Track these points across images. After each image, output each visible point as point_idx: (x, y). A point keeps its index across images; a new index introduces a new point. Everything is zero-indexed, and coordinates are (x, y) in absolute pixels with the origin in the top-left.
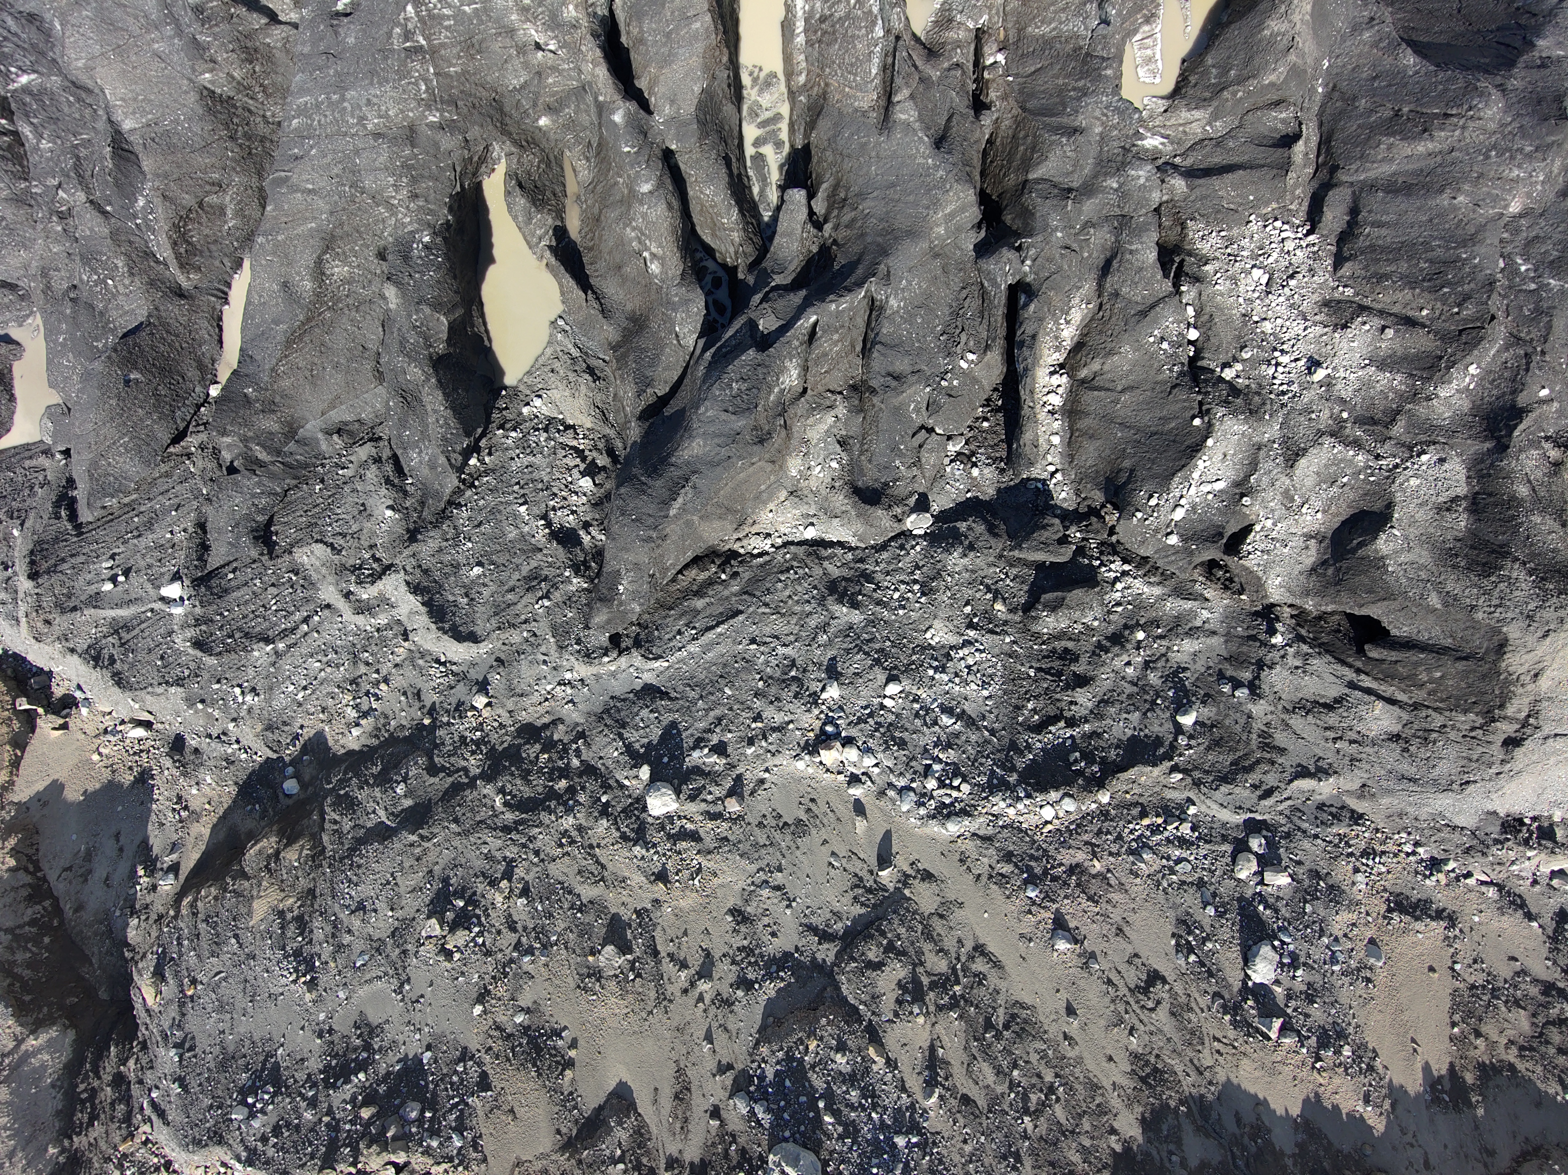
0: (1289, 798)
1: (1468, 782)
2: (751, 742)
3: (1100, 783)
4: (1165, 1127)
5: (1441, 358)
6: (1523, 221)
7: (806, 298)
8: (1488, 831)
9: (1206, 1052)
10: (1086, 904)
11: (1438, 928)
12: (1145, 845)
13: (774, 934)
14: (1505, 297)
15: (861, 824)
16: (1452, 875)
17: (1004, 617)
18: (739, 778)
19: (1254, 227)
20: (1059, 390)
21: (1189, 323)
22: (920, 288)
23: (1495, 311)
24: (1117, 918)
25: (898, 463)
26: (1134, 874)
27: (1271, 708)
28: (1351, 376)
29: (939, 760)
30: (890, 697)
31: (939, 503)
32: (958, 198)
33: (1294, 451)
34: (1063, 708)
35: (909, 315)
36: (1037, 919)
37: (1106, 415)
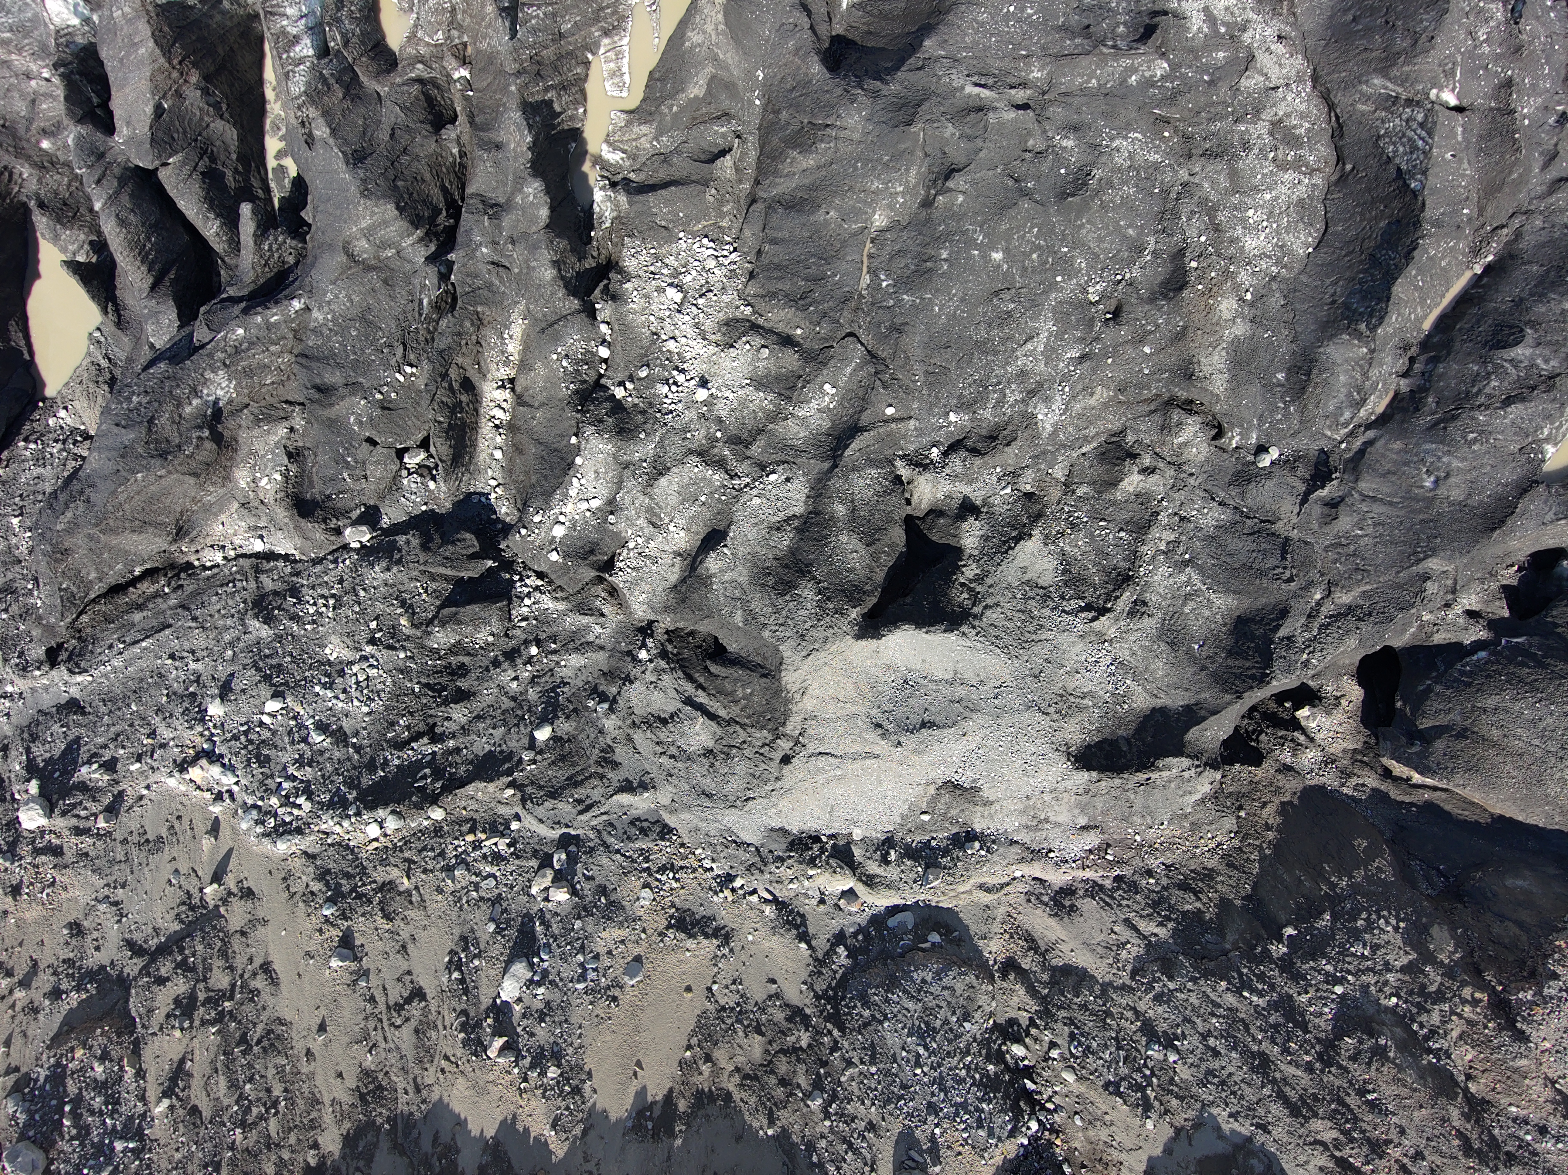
0: (605, 813)
1: (748, 799)
2: (139, 758)
3: (434, 800)
4: (362, 1144)
5: (800, 377)
6: (888, 236)
7: (243, 310)
8: (773, 847)
9: (432, 1070)
10: (380, 921)
11: (709, 946)
12: (464, 862)
13: (97, 949)
14: (868, 314)
15: (210, 842)
16: (741, 892)
17: (406, 631)
18: (120, 796)
19: (682, 245)
20: (504, 405)
21: (604, 341)
22: (351, 300)
23: (855, 329)
24: (405, 935)
25: (345, 475)
26: (439, 890)
27: (620, 723)
28: (731, 396)
29: (293, 778)
30: (269, 714)
31: (390, 516)
32: (373, 213)
33: (659, 470)
34: (435, 724)
35: (341, 327)
36: (324, 937)
37: (529, 431)
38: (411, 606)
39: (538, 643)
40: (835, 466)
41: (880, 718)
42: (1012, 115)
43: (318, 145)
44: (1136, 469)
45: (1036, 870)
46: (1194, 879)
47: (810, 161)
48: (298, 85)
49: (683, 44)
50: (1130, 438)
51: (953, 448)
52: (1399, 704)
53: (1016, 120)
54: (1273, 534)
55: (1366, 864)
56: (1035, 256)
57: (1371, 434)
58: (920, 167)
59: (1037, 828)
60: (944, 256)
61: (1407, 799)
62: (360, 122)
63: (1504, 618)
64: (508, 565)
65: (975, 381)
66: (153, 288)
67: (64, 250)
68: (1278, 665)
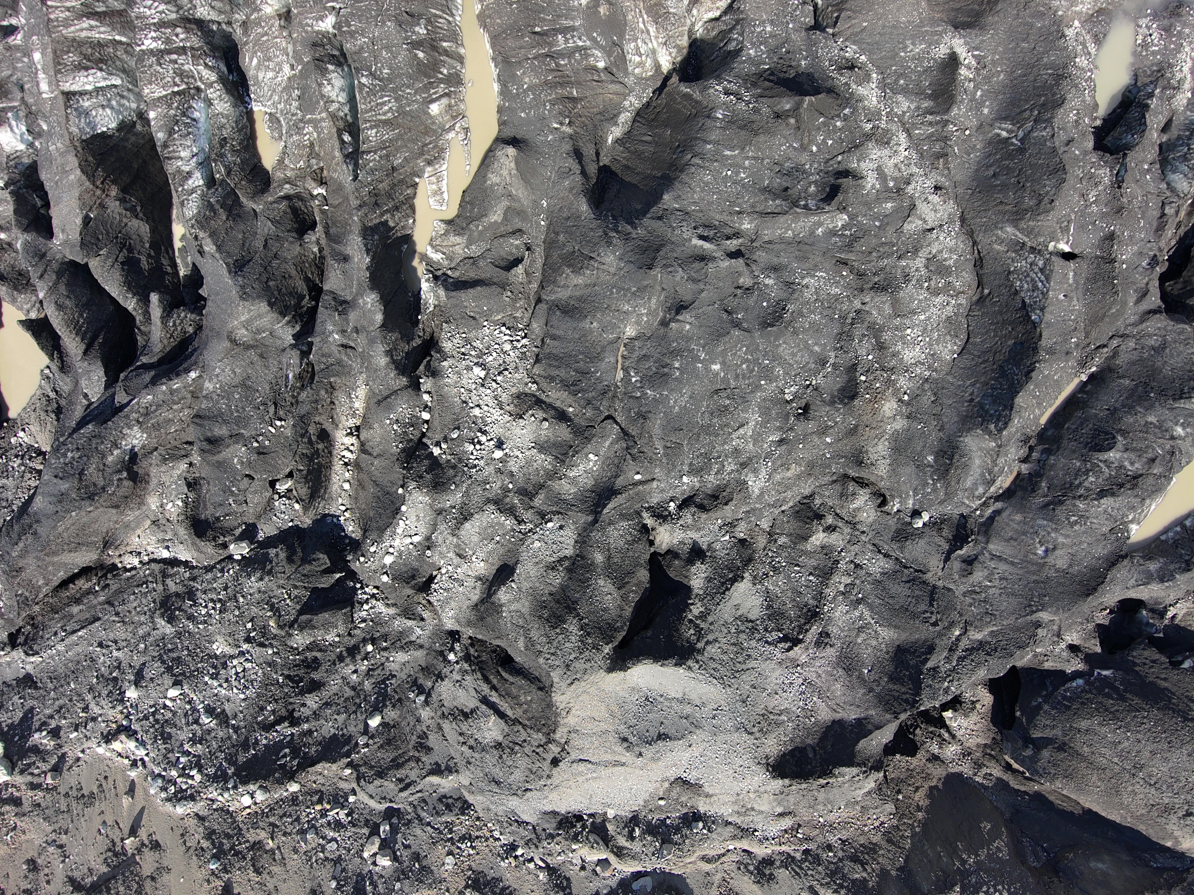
0: (420, 791)
1: (527, 790)
2: (76, 728)
3: (291, 776)
5: (571, 447)
6: (636, 343)
7: (153, 378)
8: (546, 826)
10: (252, 875)
12: (314, 827)
14: (622, 401)
15: (126, 801)
16: (521, 859)
17: (274, 631)
18: (63, 758)
19: (486, 331)
20: (351, 448)
21: (426, 406)
22: (234, 373)
23: (612, 412)
24: (270, 886)
25: (231, 501)
26: (295, 851)
27: (433, 714)
28: (520, 456)
29: (187, 753)
30: (171, 699)
31: (265, 531)
32: (250, 311)
33: (465, 516)
34: (294, 710)
35: (226, 393)
36: (211, 886)
37: (369, 473)
38: (278, 608)
39: (373, 641)
40: (595, 521)
41: (626, 733)
42: (726, 263)
43: (207, 256)
44: (821, 528)
45: (745, 844)
46: (862, 852)
47: (580, 280)
48: (192, 208)
49: (485, 182)
50: (818, 501)
51: (686, 503)
52: (1018, 714)
53: (730, 267)
54: (924, 582)
55: (989, 843)
56: (744, 366)
57: (999, 505)
58: (659, 297)
59: (745, 814)
60: (677, 365)
61: (1023, 788)
62: (240, 236)
63: (1097, 653)
64: (352, 575)
65: (701, 454)
66: (85, 353)
67: (20, 309)
68: (925, 693)
